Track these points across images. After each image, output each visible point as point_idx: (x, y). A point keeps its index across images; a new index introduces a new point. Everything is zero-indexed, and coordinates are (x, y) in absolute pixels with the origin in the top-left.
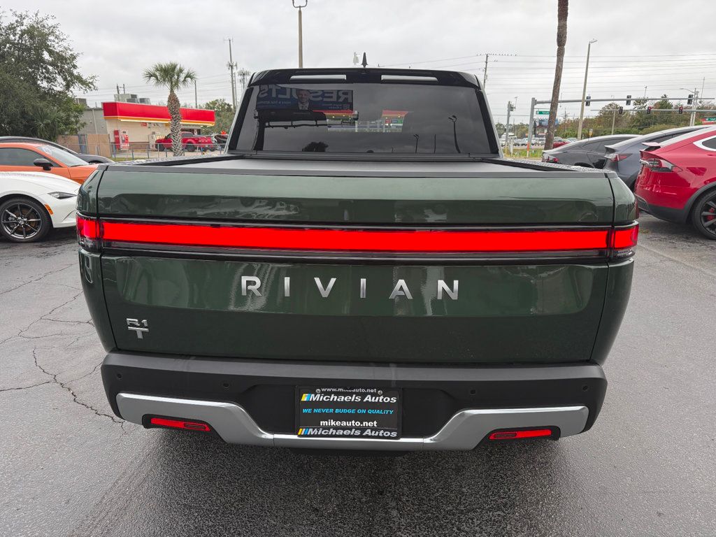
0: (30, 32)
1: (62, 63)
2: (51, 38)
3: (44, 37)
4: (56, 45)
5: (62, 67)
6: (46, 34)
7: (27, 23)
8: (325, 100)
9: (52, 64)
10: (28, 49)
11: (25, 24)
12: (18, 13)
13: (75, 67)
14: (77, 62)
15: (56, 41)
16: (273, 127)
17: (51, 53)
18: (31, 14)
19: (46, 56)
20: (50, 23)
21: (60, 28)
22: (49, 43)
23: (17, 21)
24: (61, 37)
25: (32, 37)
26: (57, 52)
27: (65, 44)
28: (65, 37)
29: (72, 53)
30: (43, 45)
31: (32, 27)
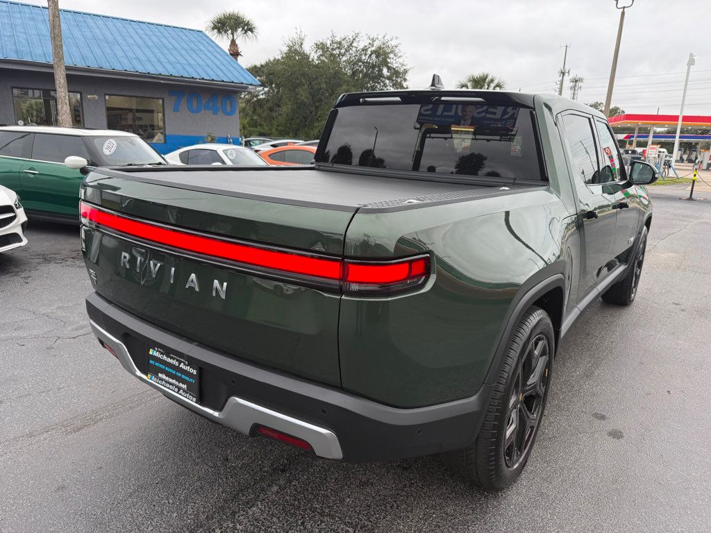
0: (378, 52)
1: (397, 77)
2: (391, 56)
3: (386, 55)
4: (394, 62)
5: (397, 81)
6: (389, 53)
7: (377, 44)
8: (488, 116)
9: (389, 78)
10: (373, 67)
11: (375, 45)
12: (371, 37)
13: (405, 80)
14: (407, 77)
15: (395, 58)
16: (433, 138)
17: (389, 68)
18: (380, 37)
19: (385, 71)
20: (393, 43)
21: (400, 47)
22: (389, 60)
23: (370, 44)
24: (399, 55)
25: (377, 57)
26: (394, 69)
27: (400, 60)
28: (402, 54)
29: (405, 68)
30: (385, 63)
31: (380, 48)
